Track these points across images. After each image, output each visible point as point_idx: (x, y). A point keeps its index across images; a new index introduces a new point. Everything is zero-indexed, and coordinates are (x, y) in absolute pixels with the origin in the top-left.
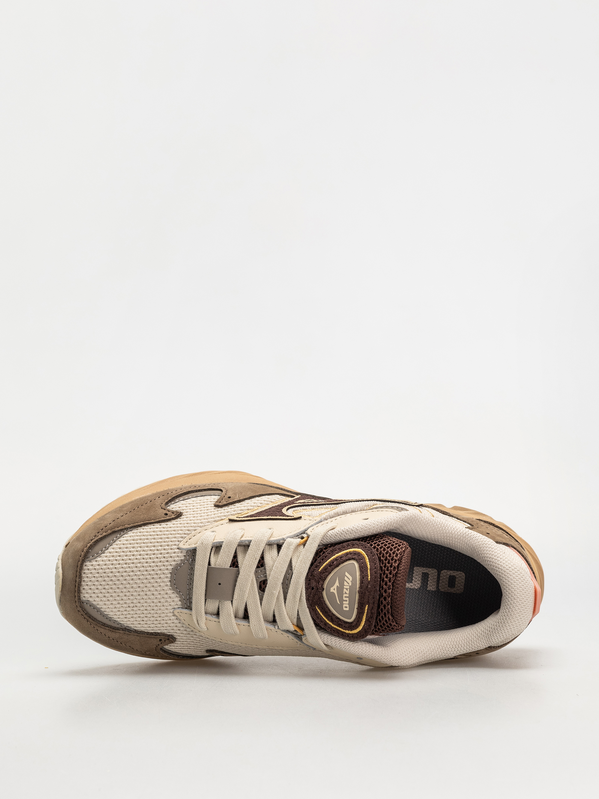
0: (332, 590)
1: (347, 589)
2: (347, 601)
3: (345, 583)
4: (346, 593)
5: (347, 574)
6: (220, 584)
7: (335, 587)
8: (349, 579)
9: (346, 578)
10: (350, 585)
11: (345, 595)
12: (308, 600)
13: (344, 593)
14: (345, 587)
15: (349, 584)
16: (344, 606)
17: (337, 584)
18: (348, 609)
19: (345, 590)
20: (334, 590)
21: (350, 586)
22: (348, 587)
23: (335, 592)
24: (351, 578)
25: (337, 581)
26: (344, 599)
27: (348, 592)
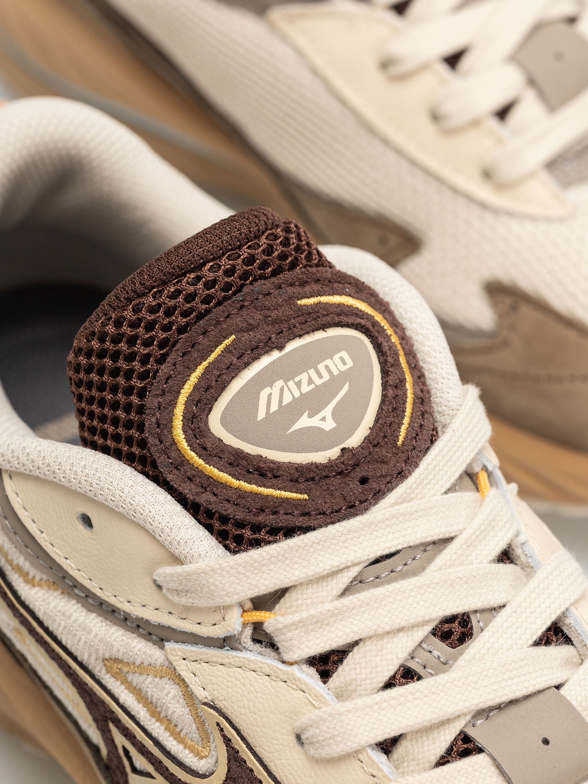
0: (329, 425)
1: (299, 384)
2: (327, 367)
3: (287, 399)
4: (310, 381)
5: (261, 414)
6: (546, 742)
7: (315, 422)
8: (270, 396)
9: (274, 407)
10: (280, 383)
11: (318, 382)
12: (402, 475)
13: (313, 386)
14: (297, 394)
15: (282, 389)
16: (343, 368)
17: (304, 422)
18: (344, 354)
19: (305, 388)
20: (324, 420)
21: (286, 382)
22: (291, 384)
23: (328, 411)
24: (264, 395)
25: (297, 426)
26: (326, 377)
27: (304, 377)
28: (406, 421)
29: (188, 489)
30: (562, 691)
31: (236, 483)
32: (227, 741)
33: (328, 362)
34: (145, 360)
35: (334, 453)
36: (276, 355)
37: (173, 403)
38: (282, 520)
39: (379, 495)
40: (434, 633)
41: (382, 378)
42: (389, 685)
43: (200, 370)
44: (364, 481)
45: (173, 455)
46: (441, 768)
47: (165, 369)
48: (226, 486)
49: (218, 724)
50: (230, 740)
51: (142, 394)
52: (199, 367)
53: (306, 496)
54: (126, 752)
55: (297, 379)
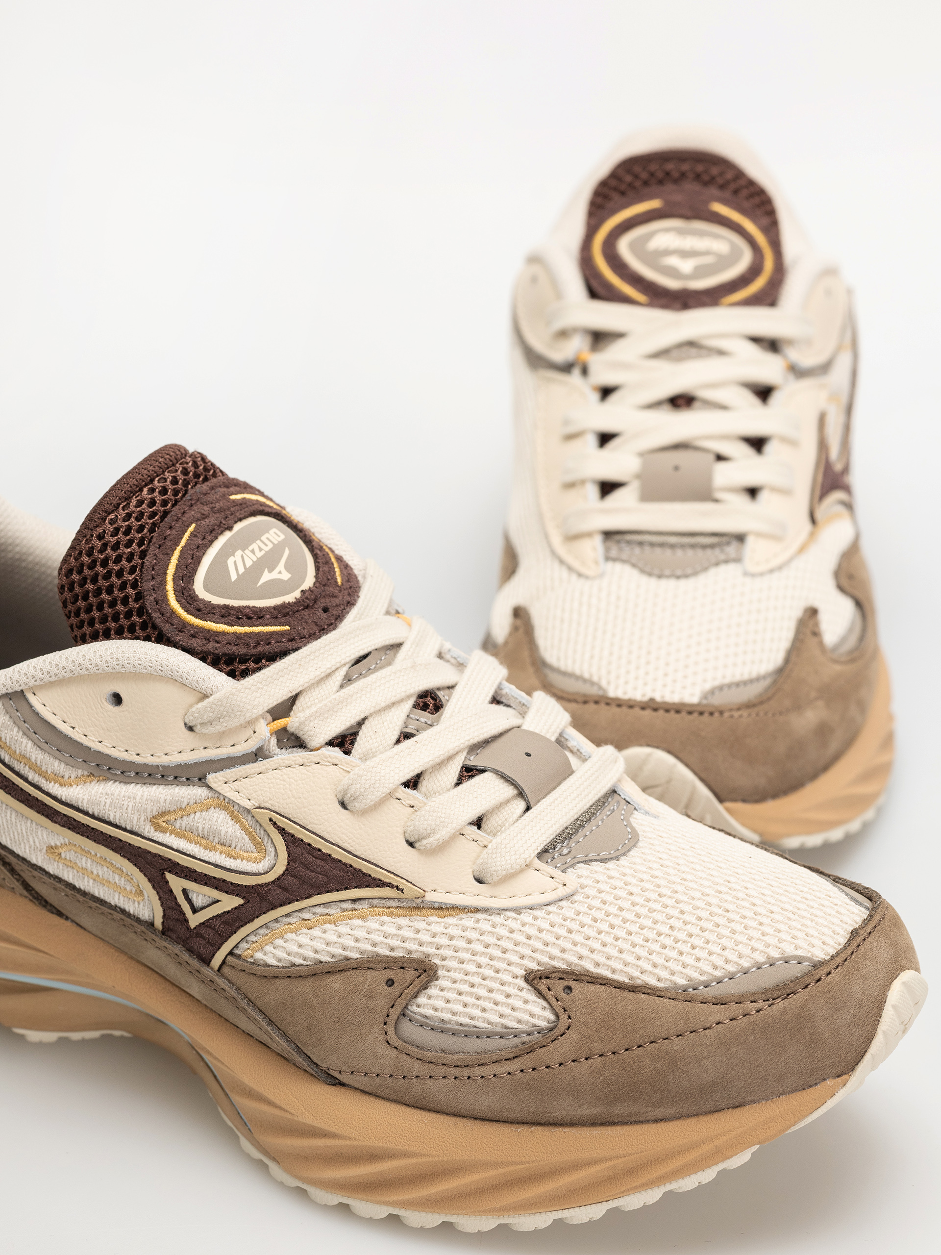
1: (253, 551)
2: (266, 539)
3: (249, 563)
5: (234, 577)
6: (528, 755)
7: (274, 575)
8: (235, 562)
9: (241, 570)
10: (239, 553)
11: (266, 549)
12: (351, 604)
13: (263, 552)
14: (254, 559)
15: (242, 557)
16: (279, 539)
17: (266, 577)
19: (259, 554)
20: (281, 573)
21: (243, 550)
22: (247, 551)
23: (281, 567)
24: (230, 562)
25: (262, 580)
26: (270, 546)
27: (254, 546)
28: (337, 572)
29: (195, 643)
30: (523, 729)
31: (230, 629)
32: (283, 831)
33: (267, 535)
34: (130, 559)
36: (228, 535)
37: (164, 583)
38: (274, 647)
39: (339, 618)
40: (416, 706)
42: (398, 741)
43: (177, 553)
44: (325, 610)
45: (175, 621)
46: (461, 786)
47: (148, 560)
48: (224, 633)
49: (271, 820)
50: (284, 829)
51: (135, 585)
52: (175, 552)
53: (287, 628)
54: (185, 892)
55: (250, 548)
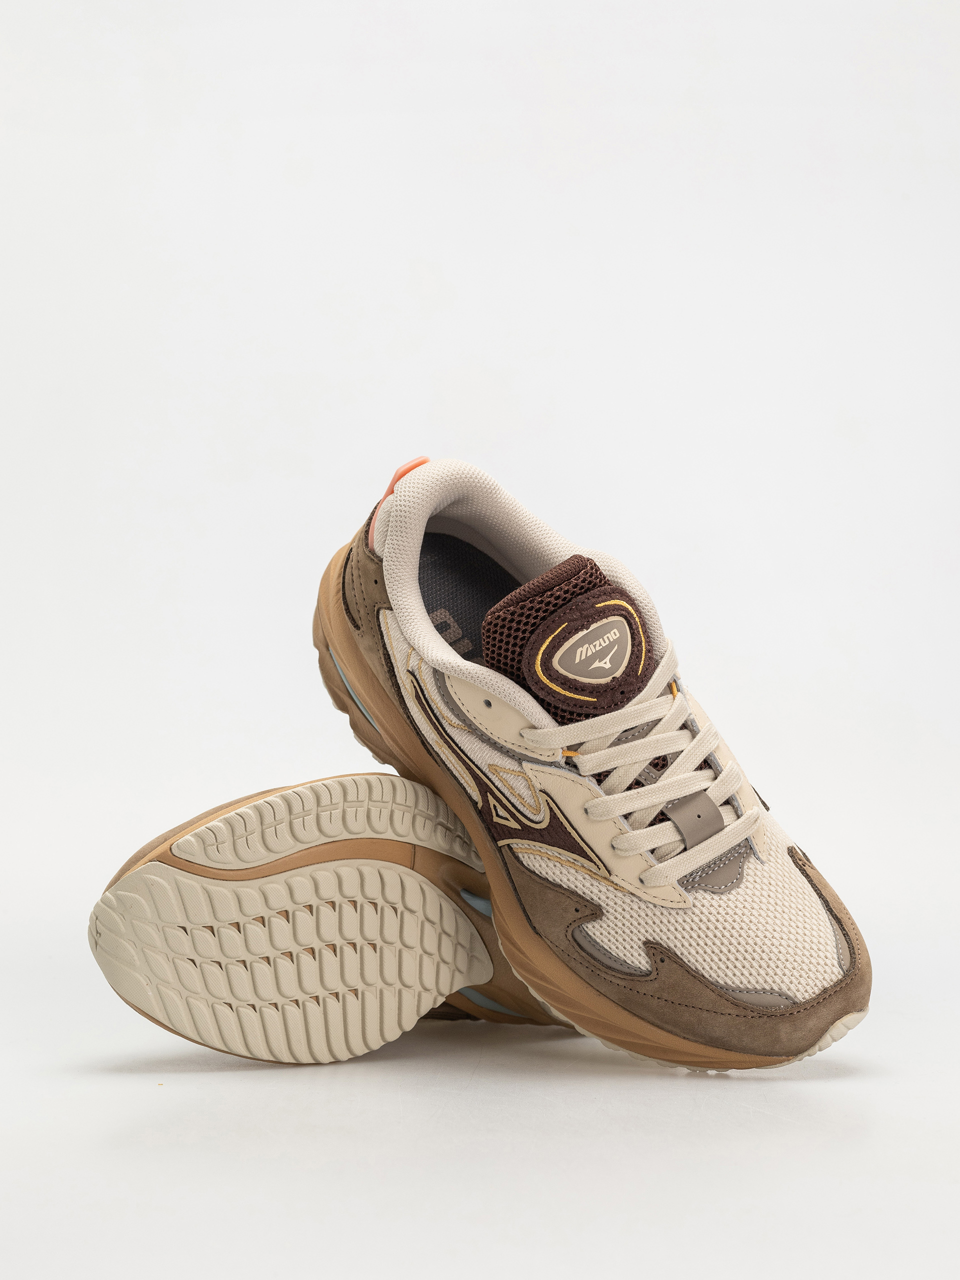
0: (608, 666)
1: (595, 646)
2: (608, 637)
3: (589, 653)
4: (600, 645)
5: (577, 661)
6: (699, 817)
7: (602, 664)
8: (582, 651)
9: (583, 657)
10: (587, 645)
11: (604, 645)
12: (640, 690)
13: (601, 647)
14: (594, 651)
15: (587, 648)
16: (615, 638)
17: (597, 664)
18: (615, 630)
19: (598, 648)
20: (606, 664)
21: (589, 646)
22: (591, 646)
23: (607, 659)
24: (579, 651)
25: (593, 667)
26: (607, 642)
27: (597, 643)
28: (642, 662)
29: (541, 694)
30: (707, 792)
31: (563, 692)
32: (551, 809)
33: (608, 635)
34: (524, 632)
35: (608, 679)
36: (585, 632)
37: (537, 654)
38: (584, 710)
39: (629, 700)
40: (650, 764)
41: (632, 641)
42: (629, 788)
43: (550, 638)
44: (622, 693)
45: (535, 677)
46: (651, 828)
47: (533, 637)
48: (559, 693)
49: (547, 801)
50: (552, 808)
51: (521, 647)
52: (550, 637)
53: (596, 700)
54: (495, 806)
55: (594, 644)
